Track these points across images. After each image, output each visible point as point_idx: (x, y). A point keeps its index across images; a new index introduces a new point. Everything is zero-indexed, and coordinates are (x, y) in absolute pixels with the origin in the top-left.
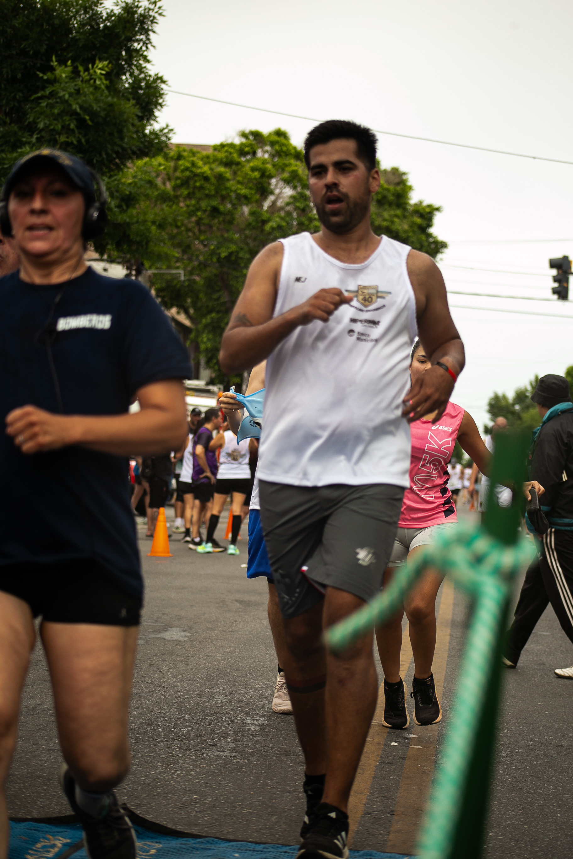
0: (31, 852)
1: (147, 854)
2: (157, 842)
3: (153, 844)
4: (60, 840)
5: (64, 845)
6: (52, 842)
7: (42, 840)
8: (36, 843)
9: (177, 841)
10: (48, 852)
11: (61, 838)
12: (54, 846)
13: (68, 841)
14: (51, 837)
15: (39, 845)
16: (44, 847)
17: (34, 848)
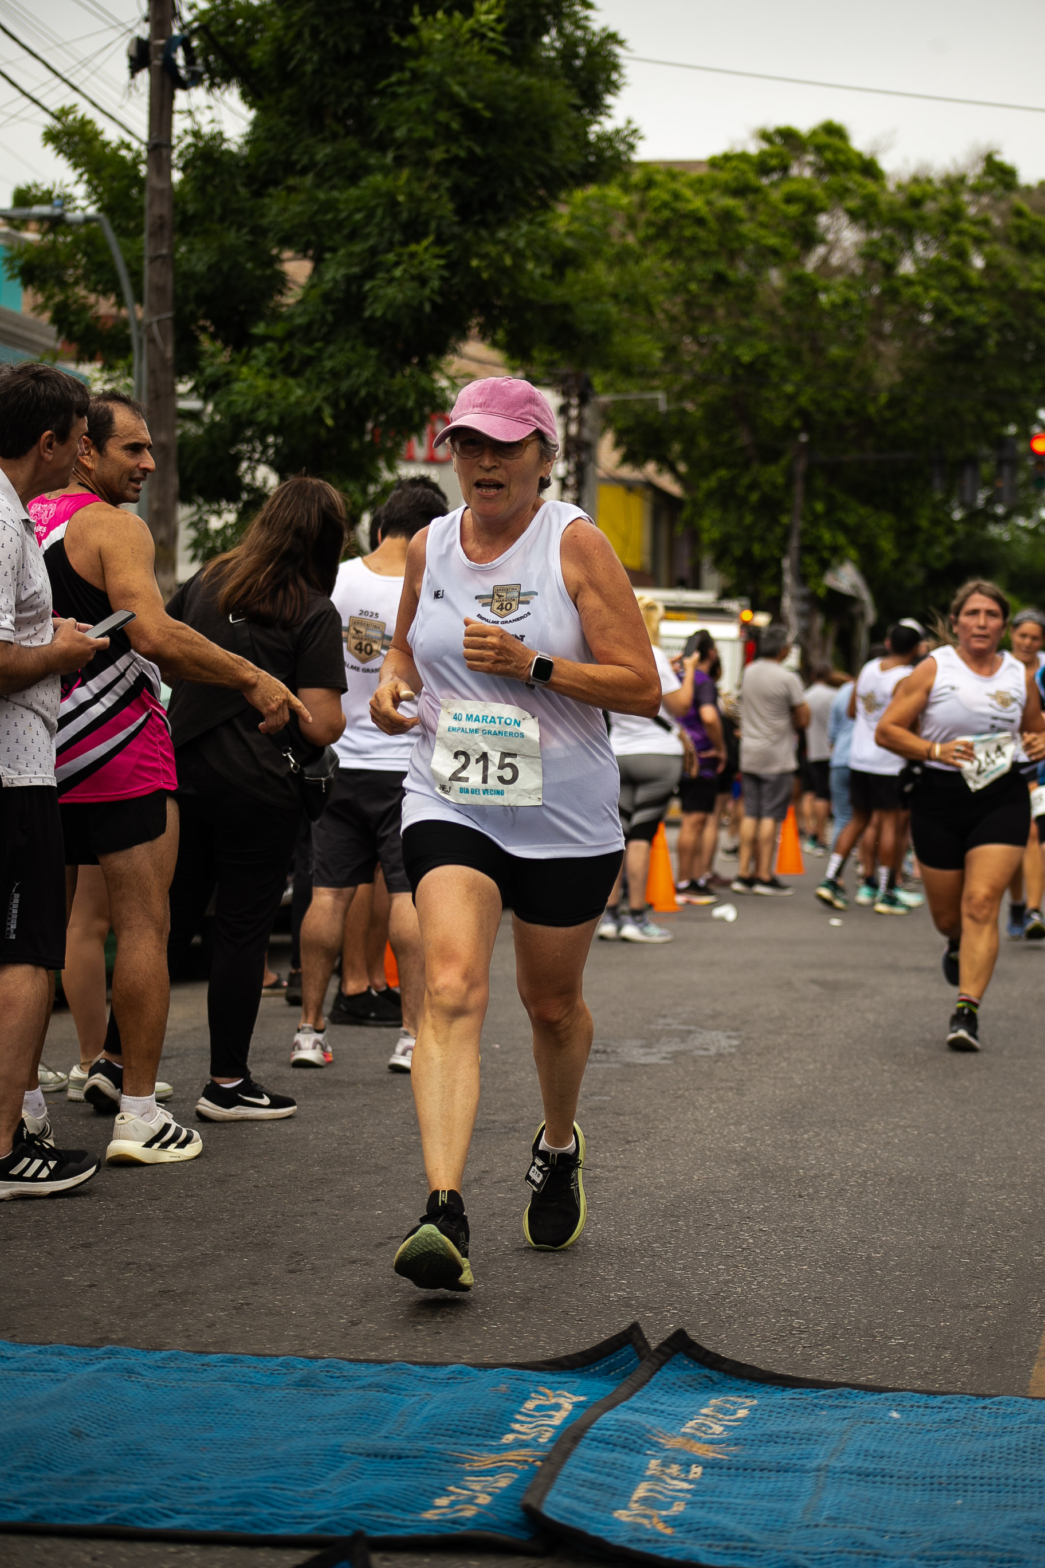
0: (518, 1417)
1: (732, 1417)
2: (747, 1397)
3: (740, 1400)
4: (565, 1397)
5: (577, 1406)
6: (553, 1401)
7: (533, 1395)
8: (526, 1399)
9: (785, 1393)
10: (551, 1417)
11: (568, 1395)
12: (557, 1407)
13: (582, 1398)
14: (547, 1391)
15: (530, 1405)
16: (539, 1408)
17: (523, 1410)
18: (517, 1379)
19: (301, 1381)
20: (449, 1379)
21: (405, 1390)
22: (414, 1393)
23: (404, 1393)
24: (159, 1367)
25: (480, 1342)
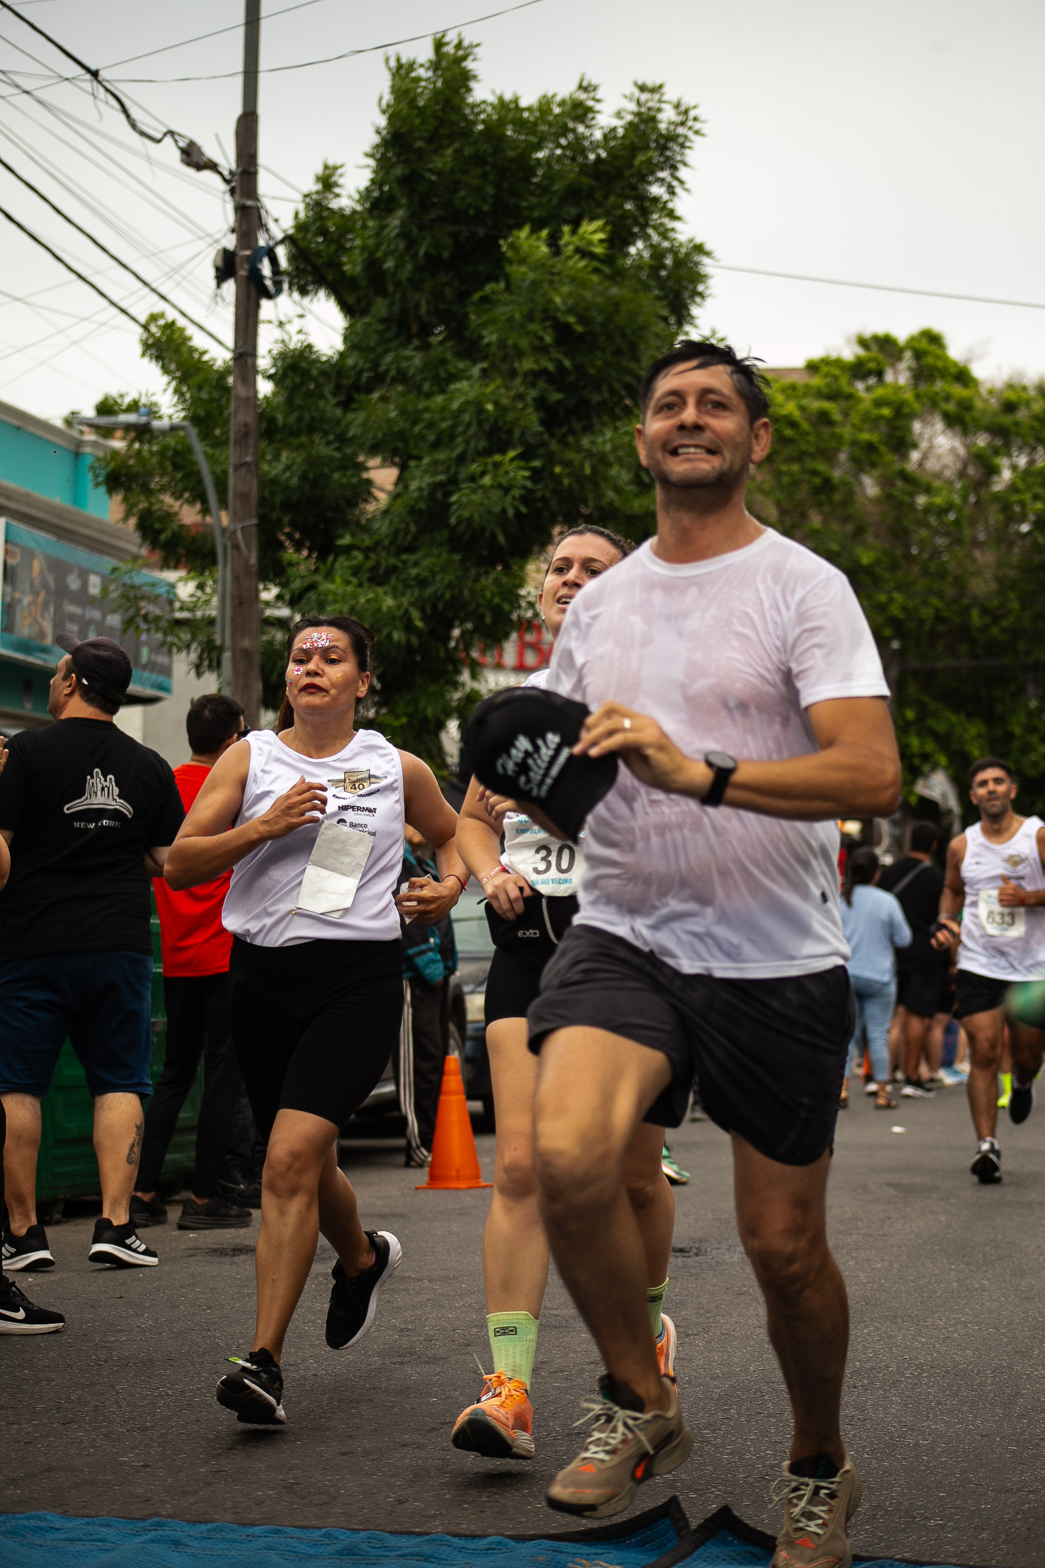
18: (555, 1551)
19: (343, 1550)
20: (488, 1549)
21: (445, 1560)
22: (454, 1563)
23: (444, 1562)
24: (204, 1538)
25: (523, 1520)
